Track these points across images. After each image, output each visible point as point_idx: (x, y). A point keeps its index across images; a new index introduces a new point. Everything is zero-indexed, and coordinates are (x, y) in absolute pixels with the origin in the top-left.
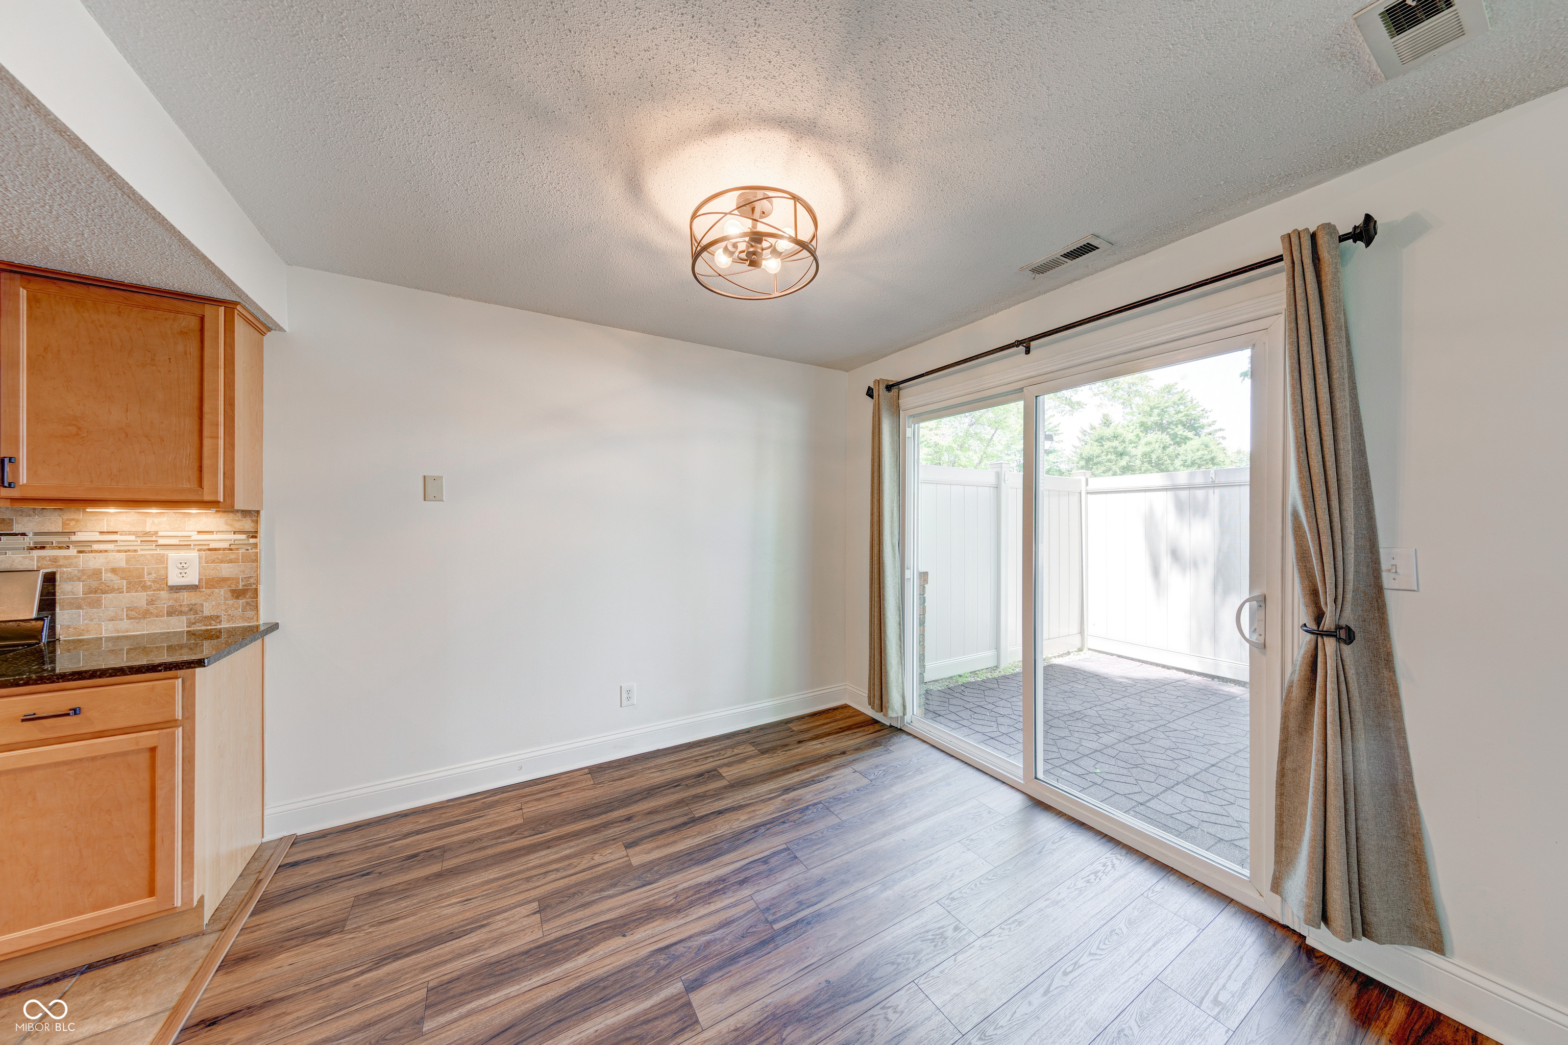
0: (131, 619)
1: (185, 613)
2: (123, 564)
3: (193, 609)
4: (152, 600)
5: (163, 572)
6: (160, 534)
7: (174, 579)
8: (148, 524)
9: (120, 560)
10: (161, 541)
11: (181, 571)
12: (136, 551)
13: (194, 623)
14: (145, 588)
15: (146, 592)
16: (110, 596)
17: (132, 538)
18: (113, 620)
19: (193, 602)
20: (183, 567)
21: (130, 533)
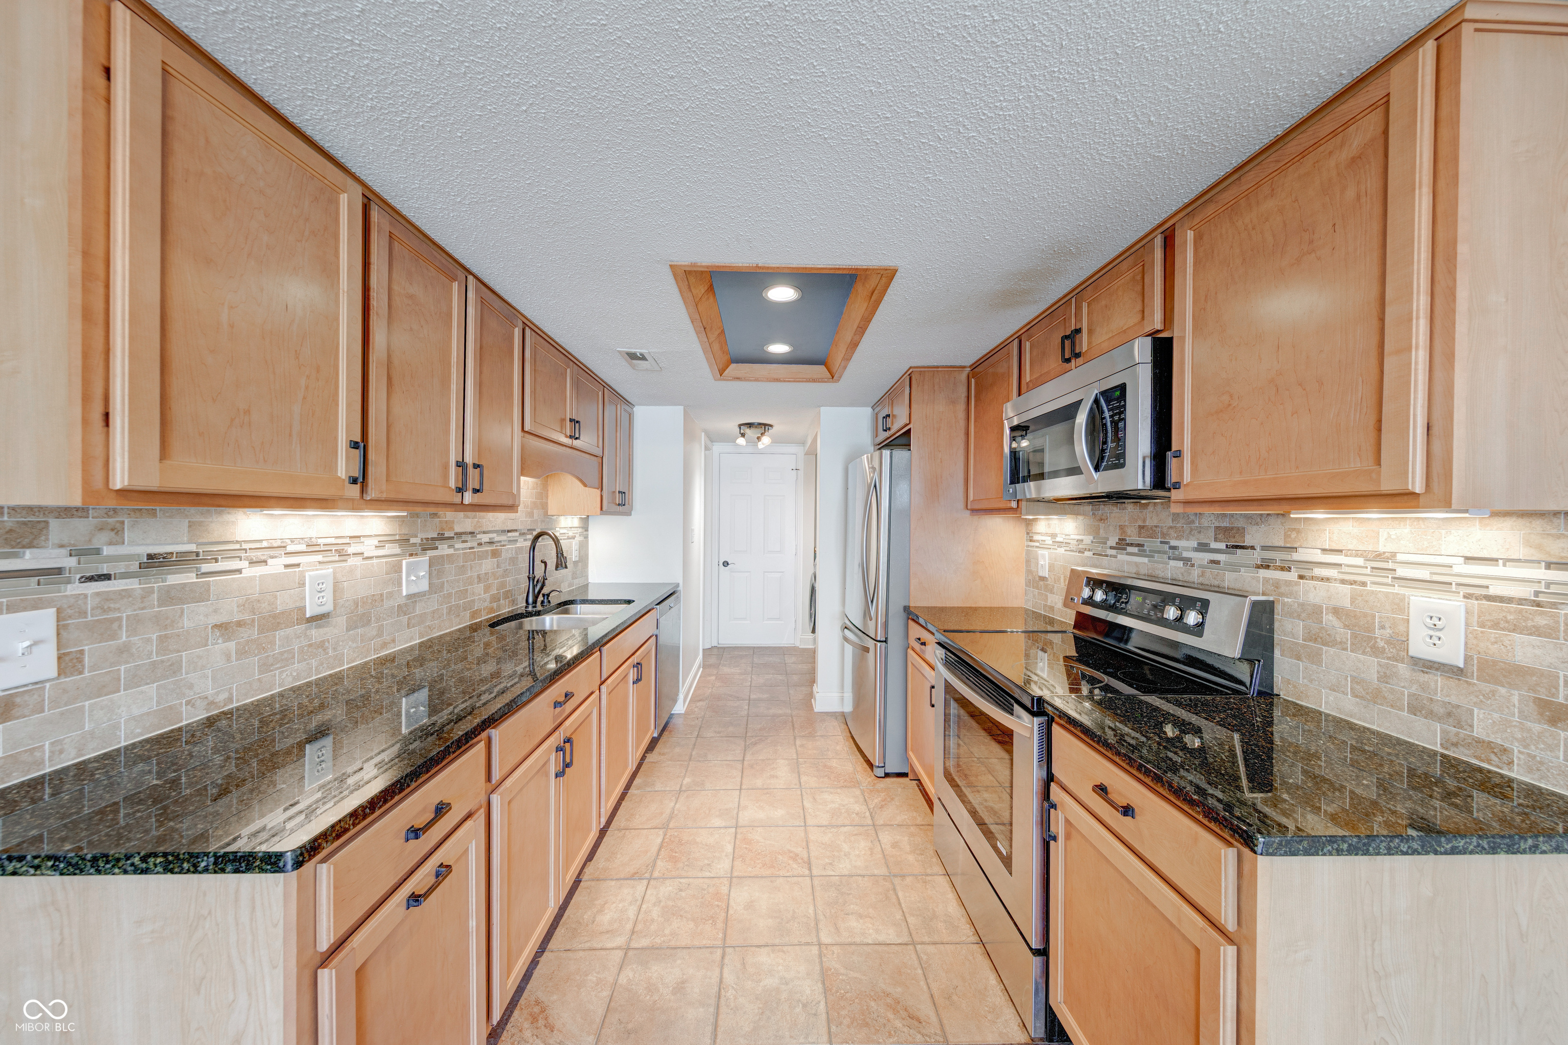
0: (1356, 696)
1: (1440, 719)
2: (1347, 603)
3: (1452, 715)
4: (1385, 675)
5: (1402, 628)
6: (1400, 557)
7: (1420, 646)
8: (1382, 540)
9: (1343, 595)
10: (1401, 572)
11: (1431, 633)
12: (1364, 584)
13: (1455, 745)
14: (1376, 651)
15: (1376, 657)
16: (1332, 650)
17: (1360, 561)
18: (1334, 690)
19: (1454, 700)
20: (1435, 627)
21: (1357, 554)
